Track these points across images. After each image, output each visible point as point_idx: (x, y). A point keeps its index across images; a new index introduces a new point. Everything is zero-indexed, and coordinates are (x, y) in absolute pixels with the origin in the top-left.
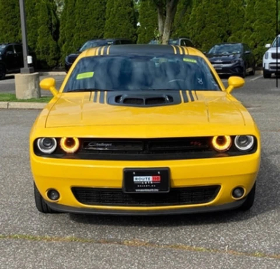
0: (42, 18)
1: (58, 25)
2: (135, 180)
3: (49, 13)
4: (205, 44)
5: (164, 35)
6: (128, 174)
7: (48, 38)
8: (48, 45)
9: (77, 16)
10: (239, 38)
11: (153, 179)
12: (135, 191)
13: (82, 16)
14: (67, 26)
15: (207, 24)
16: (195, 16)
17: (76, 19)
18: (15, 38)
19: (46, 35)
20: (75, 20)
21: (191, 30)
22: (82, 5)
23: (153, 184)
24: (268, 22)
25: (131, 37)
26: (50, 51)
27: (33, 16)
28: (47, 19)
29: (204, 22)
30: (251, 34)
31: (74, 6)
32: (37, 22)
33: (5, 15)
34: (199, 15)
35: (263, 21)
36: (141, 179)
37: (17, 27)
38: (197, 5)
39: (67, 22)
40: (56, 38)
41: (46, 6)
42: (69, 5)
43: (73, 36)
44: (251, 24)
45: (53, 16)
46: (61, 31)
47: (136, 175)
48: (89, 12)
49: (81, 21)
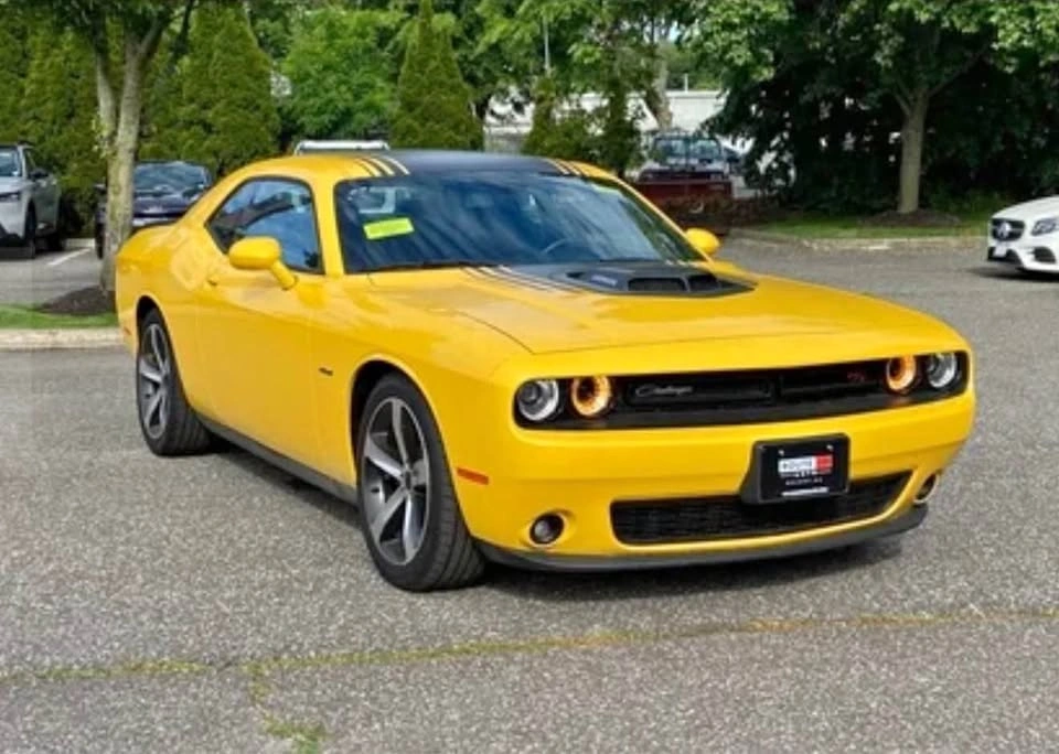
2: (782, 469)
4: (79, 161)
5: (120, 132)
6: (768, 455)
10: (172, 148)
11: (819, 462)
12: (780, 496)
15: (78, 106)
16: (41, 83)
21: (31, 123)
23: (818, 476)
24: (251, 108)
29: (71, 100)
30: (205, 139)
34: (55, 82)
35: (239, 106)
36: (797, 465)
38: (47, 54)
44: (204, 112)
47: (788, 456)
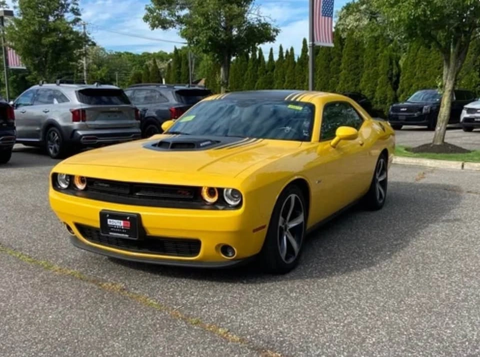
0: (383, 69)
1: (398, 76)
2: (109, 223)
3: (391, 63)
7: (386, 88)
8: (386, 95)
9: (417, 66)
11: (124, 223)
12: (109, 234)
13: (422, 66)
14: (406, 75)
17: (417, 68)
18: (355, 88)
19: (384, 85)
20: (416, 70)
22: (424, 55)
23: (124, 229)
25: (474, 87)
26: (387, 101)
27: (376, 66)
28: (388, 69)
31: (416, 55)
32: (377, 72)
33: (348, 66)
36: (114, 222)
37: (358, 77)
39: (408, 71)
40: (395, 88)
41: (388, 57)
42: (411, 54)
43: (411, 86)
45: (395, 66)
46: (401, 81)
48: (430, 61)
49: (421, 71)
